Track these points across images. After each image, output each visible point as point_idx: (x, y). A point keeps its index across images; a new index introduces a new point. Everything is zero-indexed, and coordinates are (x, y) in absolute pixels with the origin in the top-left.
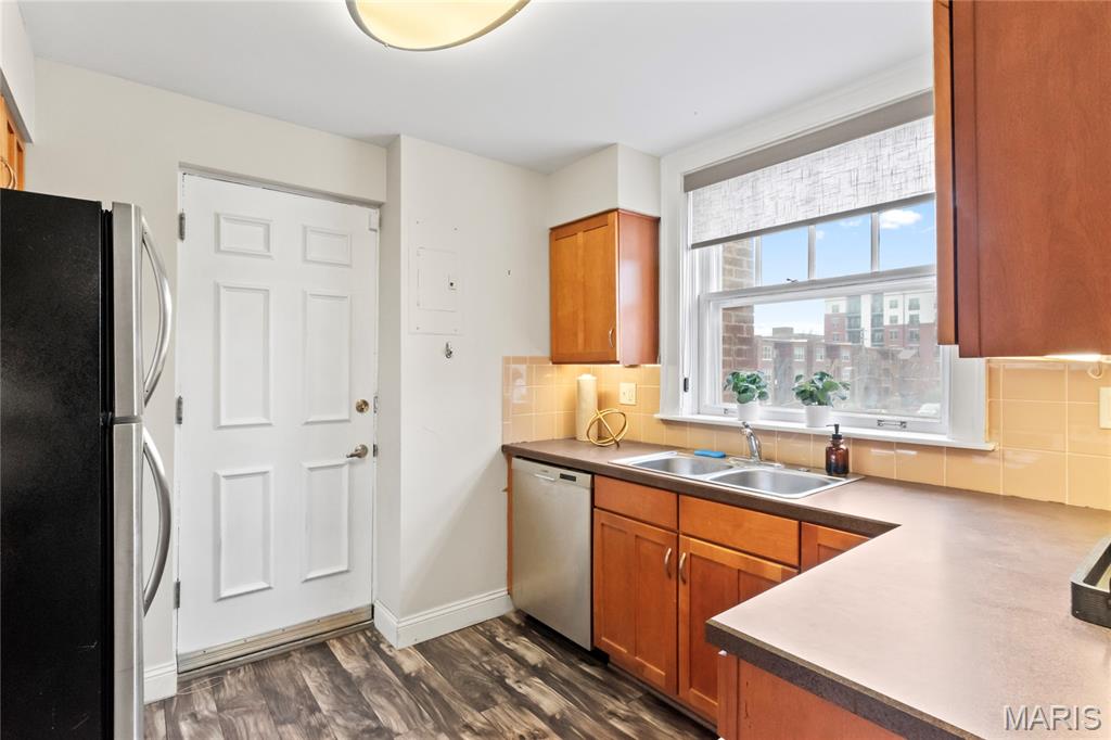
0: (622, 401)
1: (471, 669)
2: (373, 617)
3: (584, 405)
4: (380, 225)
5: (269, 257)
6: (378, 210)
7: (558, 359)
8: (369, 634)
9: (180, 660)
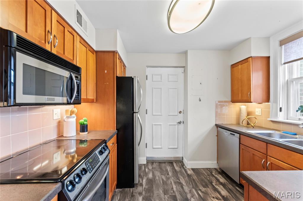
0: (256, 114)
1: (204, 178)
2: (183, 160)
3: (242, 115)
4: (184, 71)
5: (162, 81)
6: (184, 68)
7: (234, 101)
8: (182, 163)
9: (147, 158)
